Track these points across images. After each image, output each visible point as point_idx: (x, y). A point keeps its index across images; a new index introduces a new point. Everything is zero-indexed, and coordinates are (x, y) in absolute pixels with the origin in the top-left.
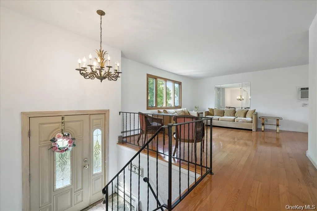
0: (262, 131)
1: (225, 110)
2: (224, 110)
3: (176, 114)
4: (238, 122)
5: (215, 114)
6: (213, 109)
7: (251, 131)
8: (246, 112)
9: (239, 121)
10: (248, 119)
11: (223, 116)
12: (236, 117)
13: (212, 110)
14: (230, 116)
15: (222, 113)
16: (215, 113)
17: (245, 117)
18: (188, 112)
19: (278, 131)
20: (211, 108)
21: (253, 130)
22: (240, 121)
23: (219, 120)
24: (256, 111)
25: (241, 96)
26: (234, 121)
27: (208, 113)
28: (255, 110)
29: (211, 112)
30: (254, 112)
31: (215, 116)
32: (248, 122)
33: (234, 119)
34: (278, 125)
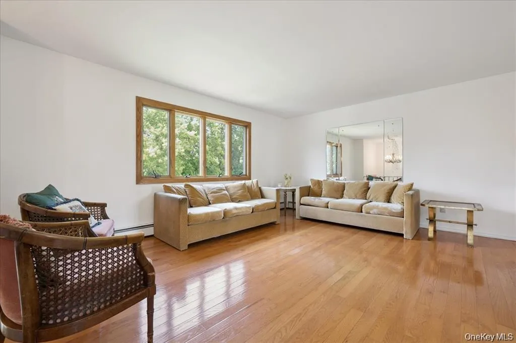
0: (430, 239)
1: (347, 183)
2: (345, 183)
3: (226, 192)
4: (369, 213)
5: (323, 192)
6: (321, 182)
7: (400, 238)
8: (390, 189)
9: (371, 212)
10: (395, 206)
11: (342, 197)
12: (369, 200)
13: (319, 183)
14: (356, 197)
15: (340, 191)
16: (323, 190)
17: (388, 200)
18: (260, 188)
19: (470, 240)
20: (316, 178)
21: (404, 237)
22: (375, 211)
23: (328, 208)
24: (414, 187)
25: (393, 154)
26: (362, 212)
27: (307, 191)
28: (412, 185)
29: (316, 188)
30: (410, 189)
31: (324, 197)
32: (392, 214)
33: (362, 206)
34: (470, 225)
